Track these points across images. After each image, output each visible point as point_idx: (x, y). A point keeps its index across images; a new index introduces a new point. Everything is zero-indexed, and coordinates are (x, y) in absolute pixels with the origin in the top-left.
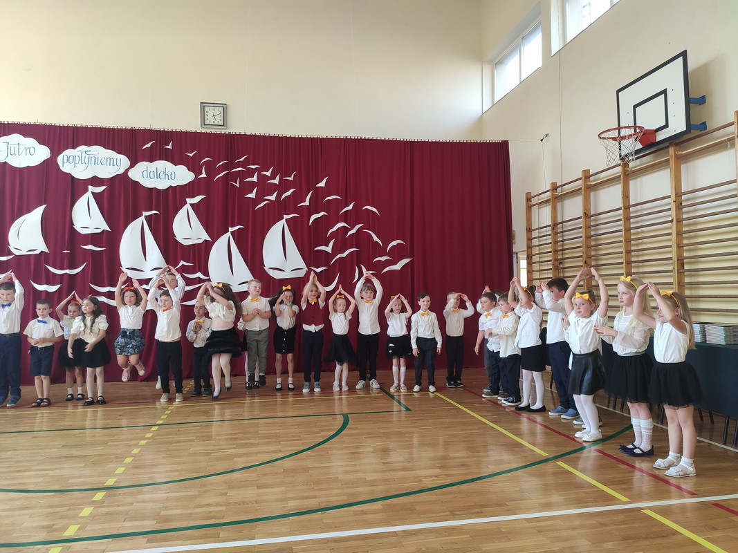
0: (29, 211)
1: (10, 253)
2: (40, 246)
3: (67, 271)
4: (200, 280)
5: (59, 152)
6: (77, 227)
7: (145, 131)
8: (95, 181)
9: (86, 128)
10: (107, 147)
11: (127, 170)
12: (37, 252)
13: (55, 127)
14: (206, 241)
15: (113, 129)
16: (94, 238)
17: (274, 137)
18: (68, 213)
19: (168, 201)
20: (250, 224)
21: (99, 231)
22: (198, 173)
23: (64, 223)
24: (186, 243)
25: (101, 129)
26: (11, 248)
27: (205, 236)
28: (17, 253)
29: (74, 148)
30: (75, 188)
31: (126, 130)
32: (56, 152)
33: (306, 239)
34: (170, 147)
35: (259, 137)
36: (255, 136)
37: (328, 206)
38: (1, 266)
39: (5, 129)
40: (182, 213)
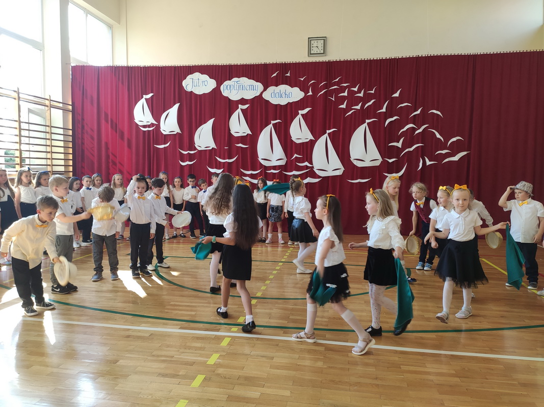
0: (205, 123)
1: (195, 149)
2: (212, 145)
3: (227, 160)
4: (307, 167)
5: (222, 84)
6: (232, 132)
7: (273, 64)
8: (243, 101)
9: (237, 65)
10: (250, 79)
11: (262, 93)
12: (210, 148)
13: (219, 66)
14: (311, 140)
15: (253, 65)
16: (242, 139)
17: (361, 61)
18: (227, 123)
19: (287, 113)
20: (341, 127)
21: (245, 134)
22: (306, 92)
23: (225, 130)
24: (298, 142)
25: (246, 65)
26: (196, 146)
27: (310, 137)
28: (199, 149)
29: (230, 80)
30: (231, 106)
31: (261, 65)
32: (219, 84)
33: (382, 137)
34: (288, 75)
35: (350, 61)
36: (347, 61)
37: (400, 112)
38: (191, 157)
39: (191, 70)
40: (296, 121)
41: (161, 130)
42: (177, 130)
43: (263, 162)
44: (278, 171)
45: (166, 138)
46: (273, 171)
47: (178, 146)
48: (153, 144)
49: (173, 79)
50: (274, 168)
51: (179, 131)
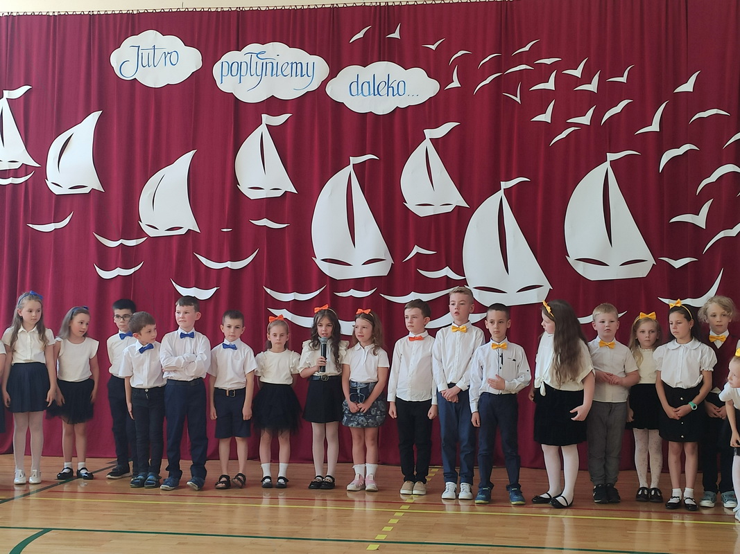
0: (170, 162)
1: (141, 233)
2: (187, 222)
3: (229, 264)
4: (447, 283)
5: (217, 59)
6: (244, 188)
7: (354, 9)
8: (273, 105)
9: (259, 12)
10: (291, 45)
11: (324, 84)
12: (182, 232)
13: (209, 13)
14: (458, 208)
15: (302, 10)
16: (270, 206)
18: (230, 163)
19: (392, 135)
20: (541, 173)
21: (279, 194)
22: (444, 79)
23: (223, 181)
24: (423, 212)
25: (282, 11)
26: (143, 225)
27: (456, 199)
28: (152, 233)
29: (239, 49)
30: (241, 118)
31: (323, 9)
32: (210, 57)
33: (653, 201)
34: (396, 35)
37: (698, 132)
38: (127, 256)
39: (134, 23)
40: (417, 157)
41: (49, 183)
42: (92, 182)
43: (327, 269)
44: (369, 293)
45: (60, 204)
46: (353, 293)
47: (92, 226)
48: (26, 222)
49: (84, 48)
50: (359, 283)
51: (98, 187)
